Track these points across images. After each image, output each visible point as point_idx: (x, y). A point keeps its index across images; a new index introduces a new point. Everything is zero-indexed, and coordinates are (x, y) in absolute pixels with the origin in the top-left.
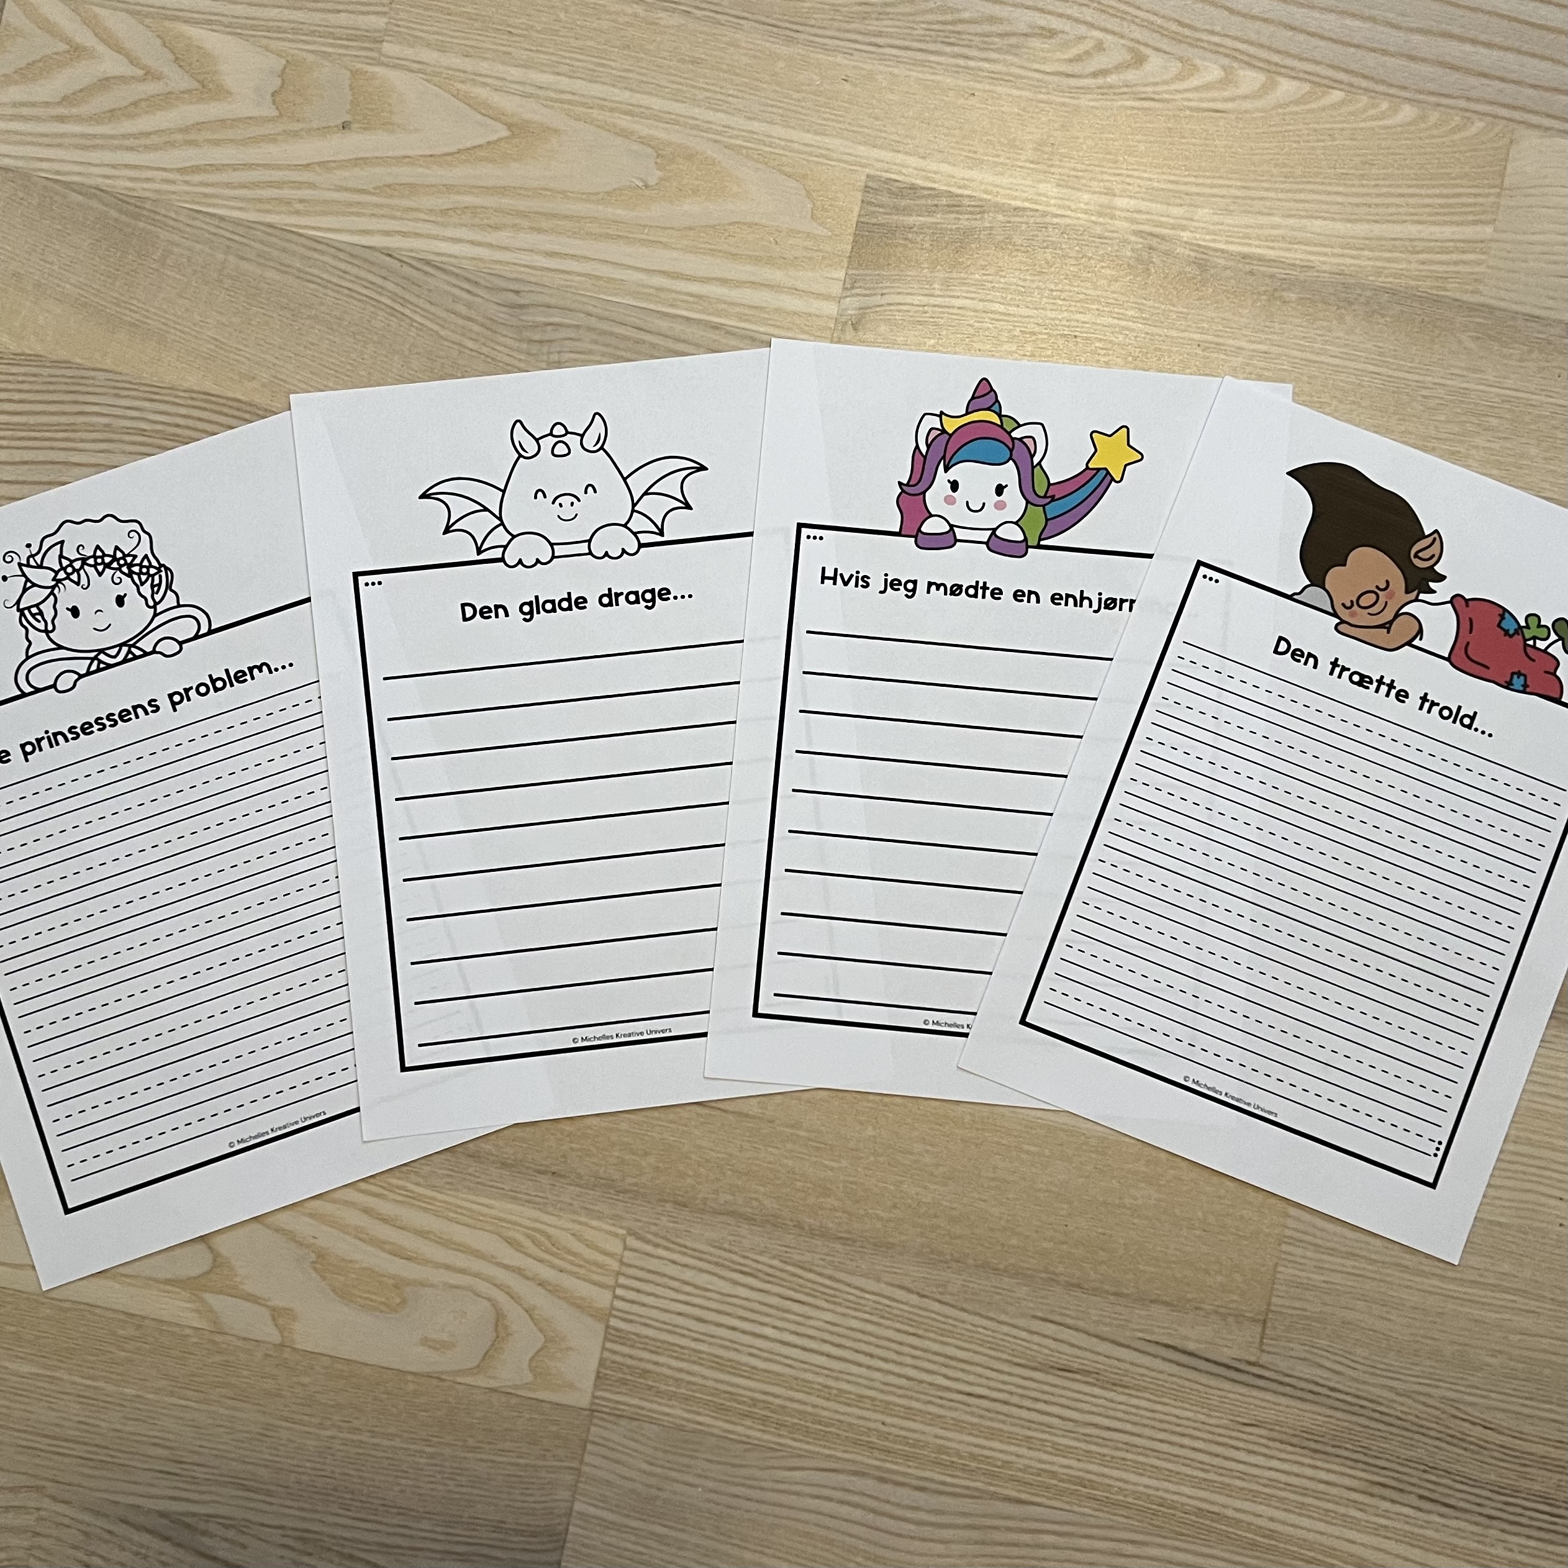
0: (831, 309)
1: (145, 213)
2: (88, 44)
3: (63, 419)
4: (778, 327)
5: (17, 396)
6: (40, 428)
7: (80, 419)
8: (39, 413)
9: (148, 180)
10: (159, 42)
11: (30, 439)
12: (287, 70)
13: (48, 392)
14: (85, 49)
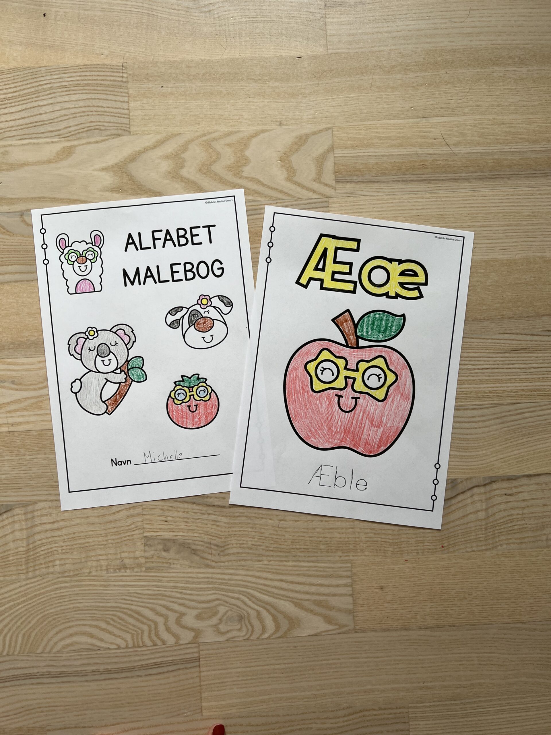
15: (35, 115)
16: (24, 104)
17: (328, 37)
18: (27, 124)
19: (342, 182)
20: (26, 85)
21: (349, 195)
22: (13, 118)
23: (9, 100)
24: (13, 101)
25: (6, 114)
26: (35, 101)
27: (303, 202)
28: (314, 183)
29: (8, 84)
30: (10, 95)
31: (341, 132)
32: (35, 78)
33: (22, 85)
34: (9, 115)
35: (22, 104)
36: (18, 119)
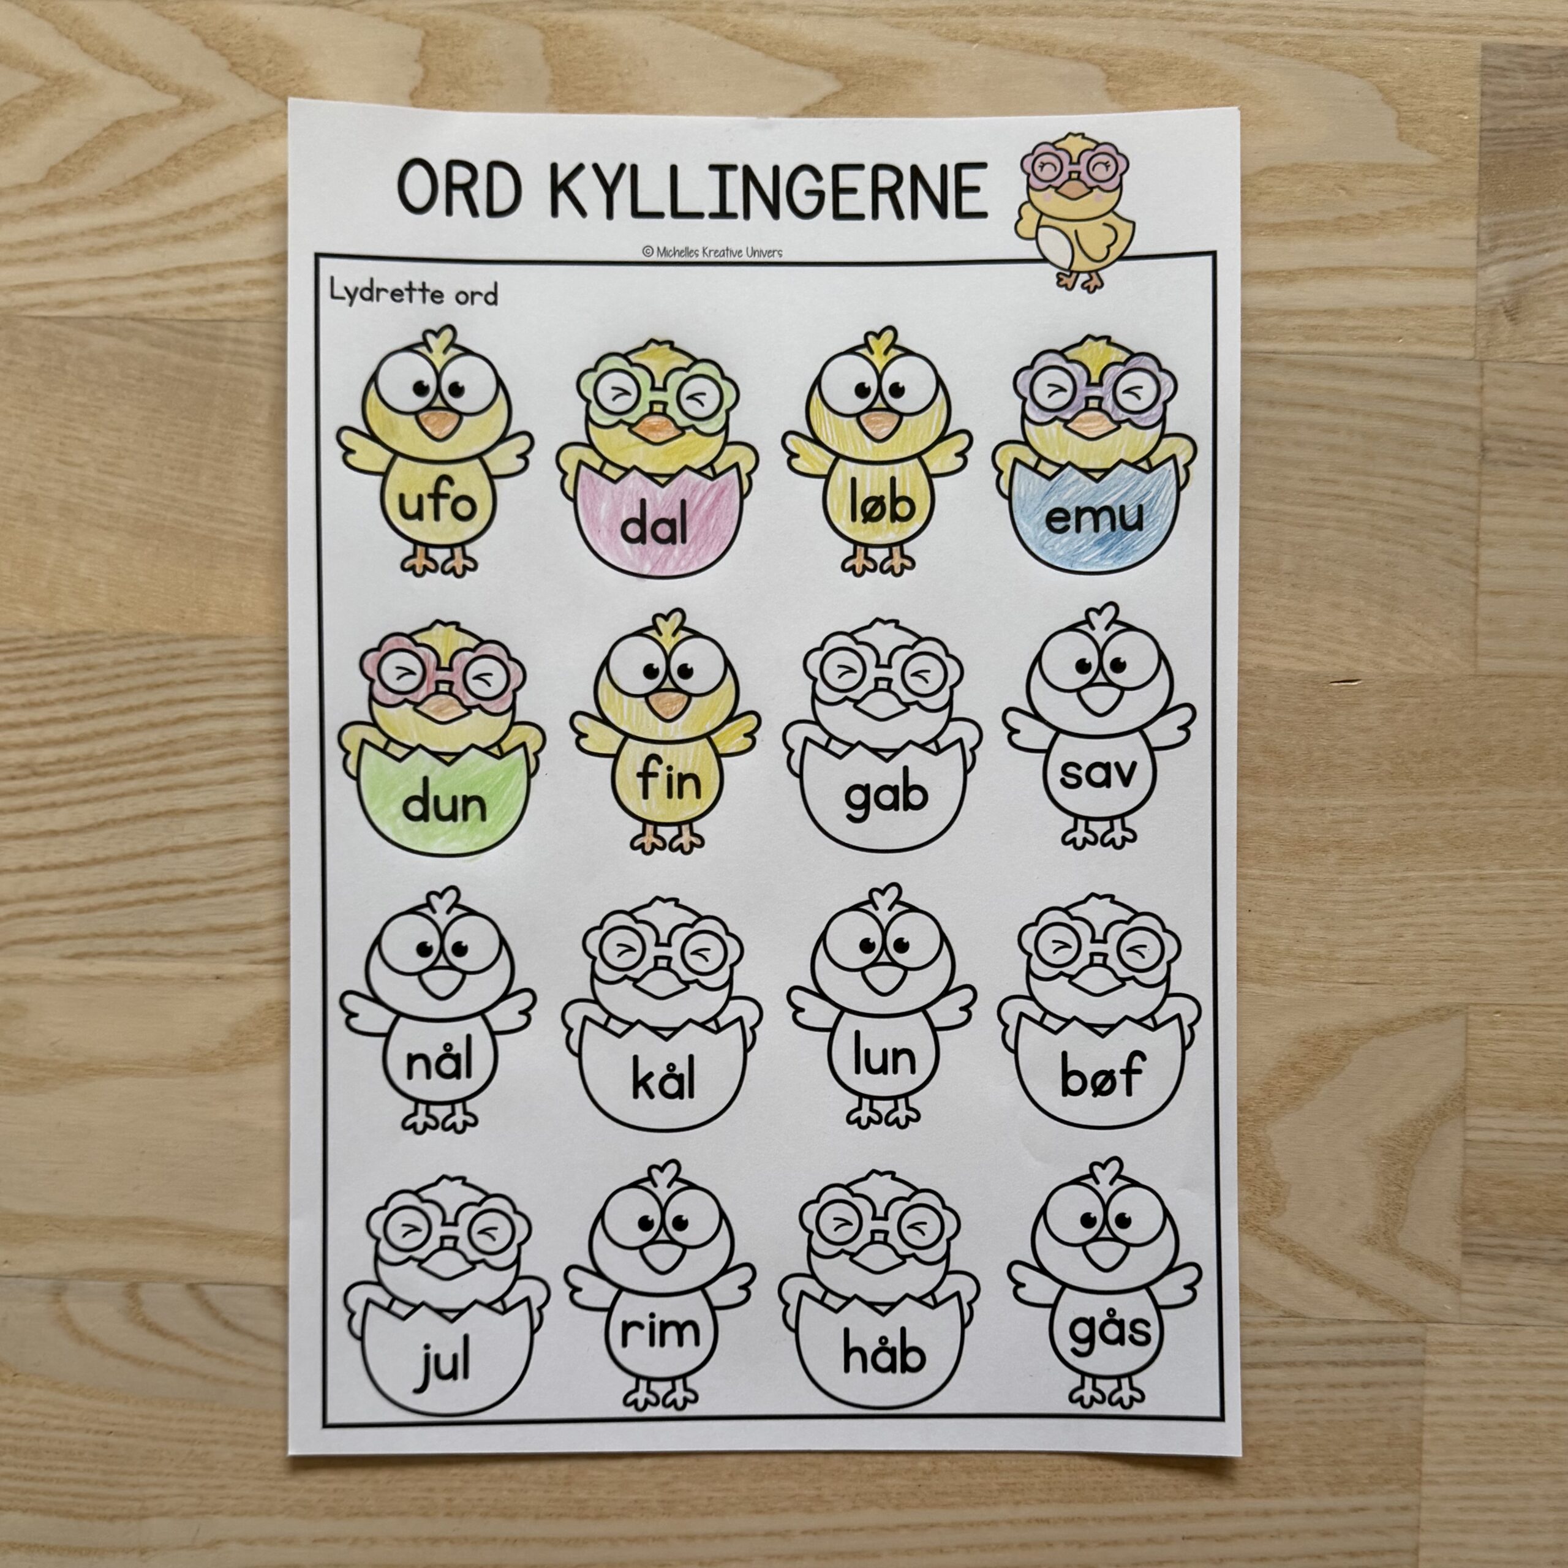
0: (1463, 291)
1: (229, 346)
2: (72, 71)
3: (153, 736)
4: (1376, 339)
5: (64, 711)
6: (116, 759)
7: (183, 731)
8: (109, 733)
9: (221, 287)
10: (196, 41)
11: (103, 781)
12: (429, 49)
13: (118, 692)
14: (70, 76)
15: (152, 853)
16: (107, 798)
17: (1483, 600)
18: (114, 890)
19: (1492, 1258)
20: (122, 712)
21: (1518, 1319)
22: (53, 858)
23: (46, 774)
24: (62, 779)
25: (28, 836)
26: (158, 790)
27: (1310, 1331)
28: (1366, 1251)
29: (44, 703)
30: (48, 754)
31: (1504, 1032)
32: (167, 684)
33: (107, 713)
34: (39, 842)
35: (97, 799)
36: (77, 865)
